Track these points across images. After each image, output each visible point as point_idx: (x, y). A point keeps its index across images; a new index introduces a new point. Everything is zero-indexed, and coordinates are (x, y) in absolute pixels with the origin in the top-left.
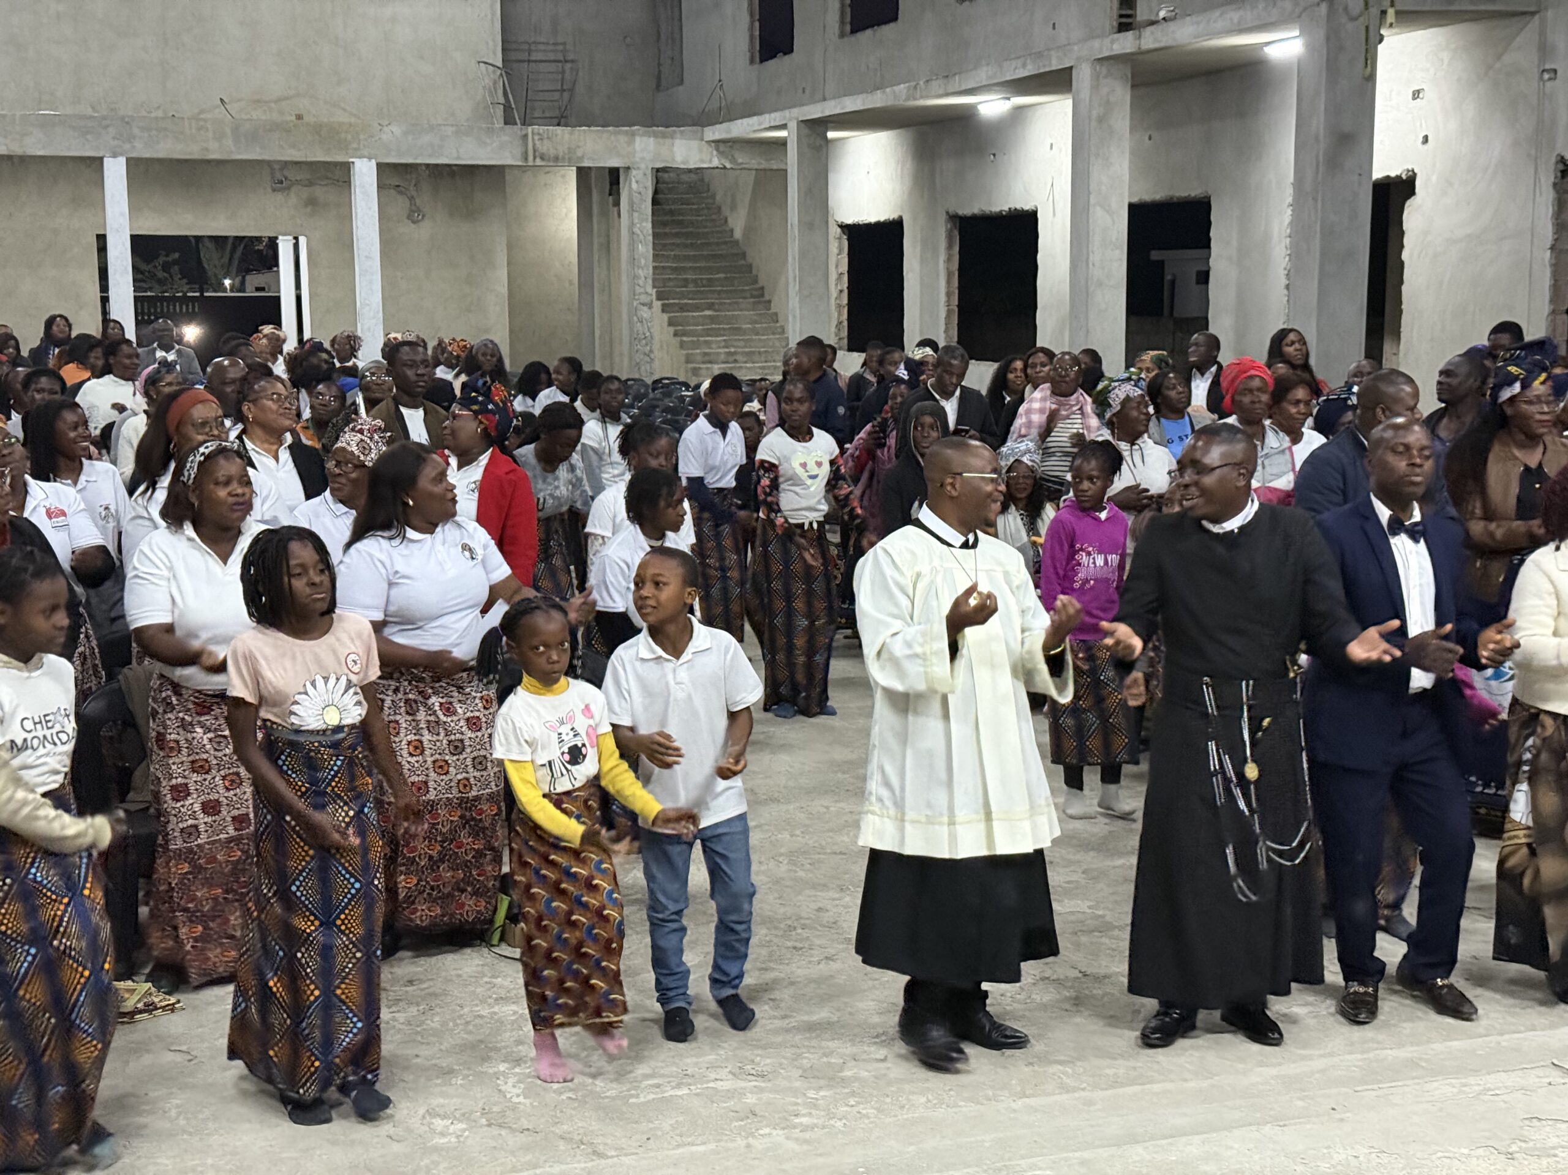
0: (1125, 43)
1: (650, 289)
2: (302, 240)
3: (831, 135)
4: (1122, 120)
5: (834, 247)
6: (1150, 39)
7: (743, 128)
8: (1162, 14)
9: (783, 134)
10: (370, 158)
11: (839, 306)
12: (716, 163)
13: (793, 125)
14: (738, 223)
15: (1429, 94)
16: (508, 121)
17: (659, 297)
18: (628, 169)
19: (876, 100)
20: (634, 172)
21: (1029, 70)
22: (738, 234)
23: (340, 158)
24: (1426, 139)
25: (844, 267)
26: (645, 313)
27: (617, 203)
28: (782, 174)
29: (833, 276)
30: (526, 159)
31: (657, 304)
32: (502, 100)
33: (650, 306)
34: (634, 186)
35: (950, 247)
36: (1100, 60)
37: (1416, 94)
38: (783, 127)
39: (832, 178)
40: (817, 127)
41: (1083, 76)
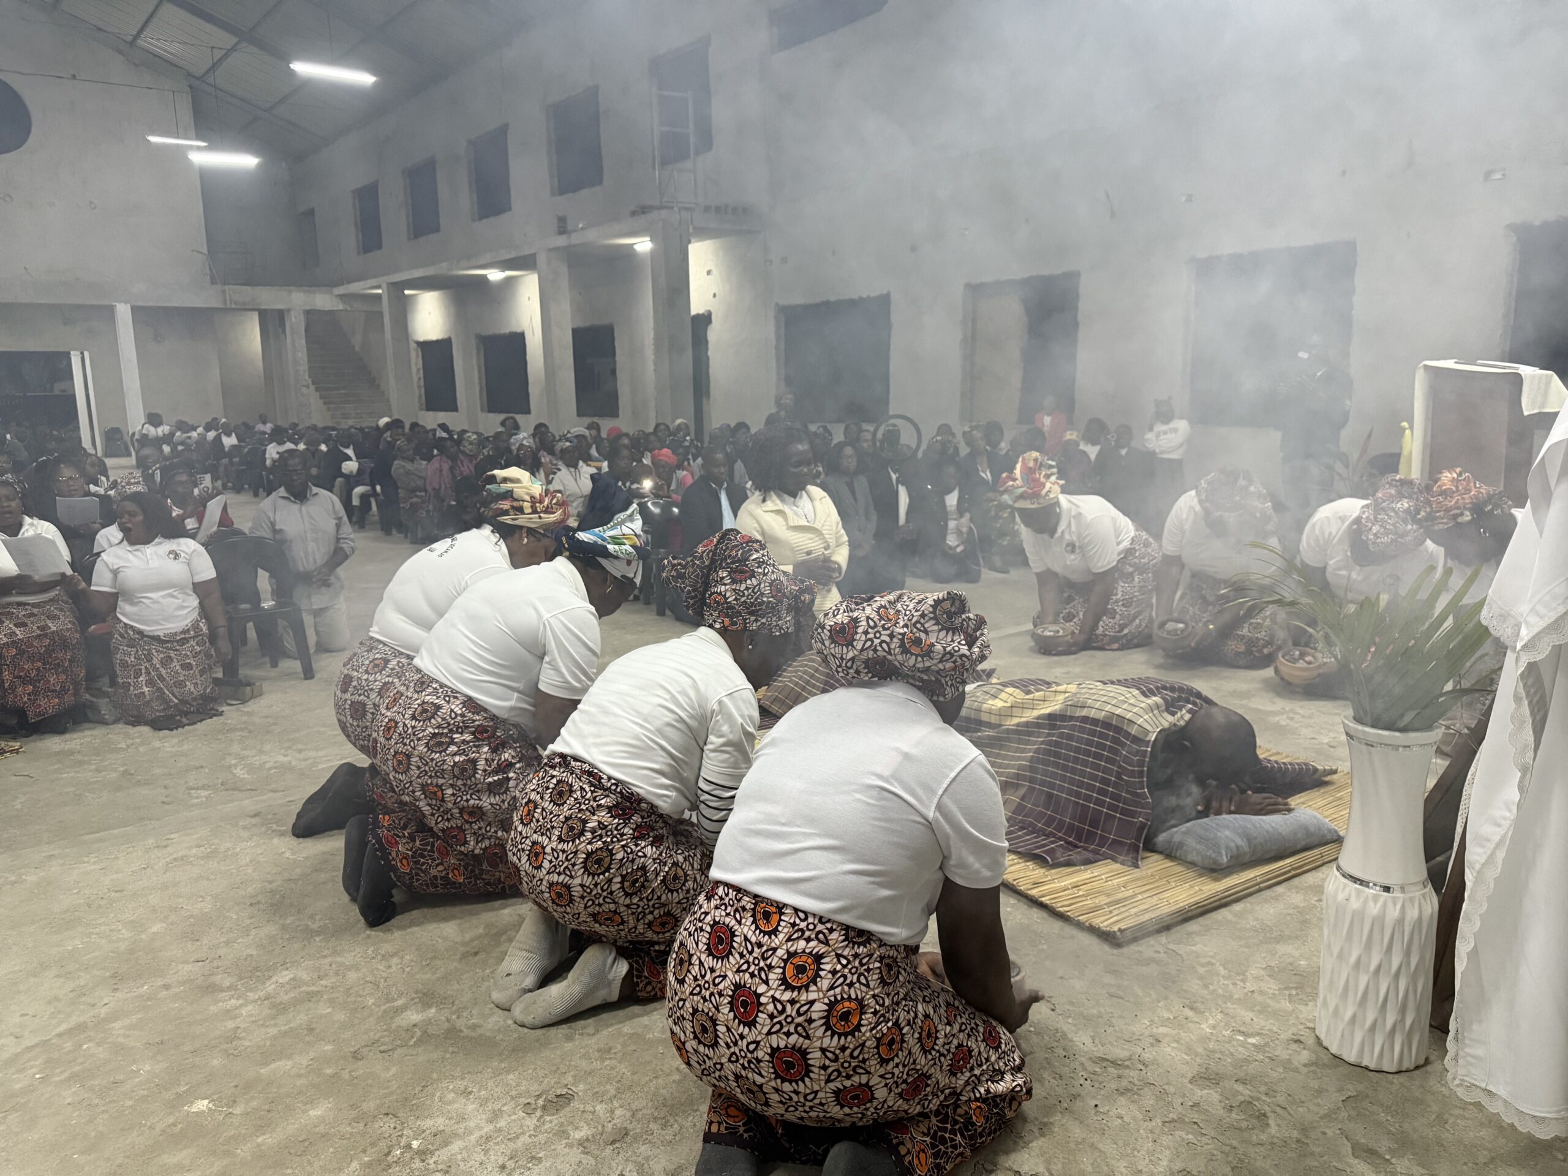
0: (561, 241)
1: (307, 377)
2: (86, 354)
3: (407, 292)
4: (564, 283)
5: (413, 355)
6: (575, 239)
7: (355, 287)
8: (581, 226)
9: (380, 291)
10: (126, 303)
11: (419, 387)
12: (341, 307)
13: (384, 285)
14: (357, 341)
15: (715, 272)
16: (212, 283)
17: (313, 383)
18: (289, 310)
19: (430, 271)
20: (293, 313)
21: (513, 255)
22: (357, 349)
23: (106, 302)
24: (715, 295)
25: (420, 366)
26: (304, 390)
27: (284, 332)
28: (381, 313)
29: (414, 370)
30: (225, 303)
31: (312, 387)
32: (208, 271)
33: (308, 387)
34: (293, 320)
35: (478, 353)
36: (550, 250)
37: (709, 273)
38: (378, 287)
39: (409, 317)
40: (398, 288)
41: (542, 259)
